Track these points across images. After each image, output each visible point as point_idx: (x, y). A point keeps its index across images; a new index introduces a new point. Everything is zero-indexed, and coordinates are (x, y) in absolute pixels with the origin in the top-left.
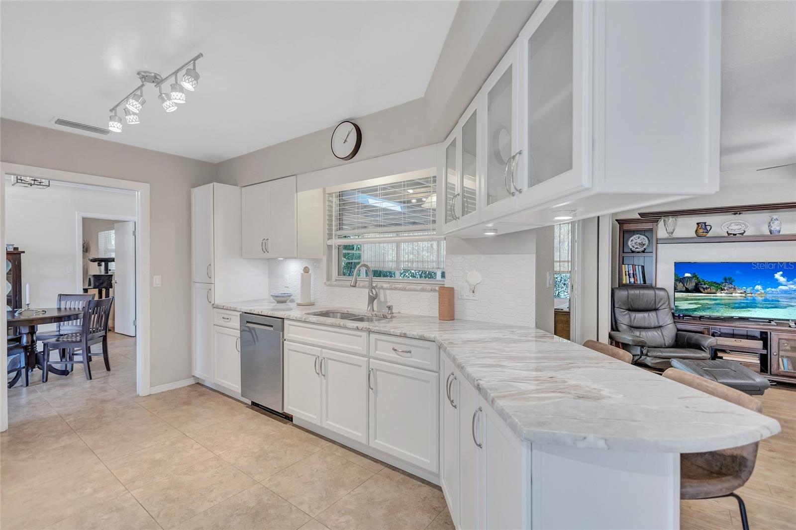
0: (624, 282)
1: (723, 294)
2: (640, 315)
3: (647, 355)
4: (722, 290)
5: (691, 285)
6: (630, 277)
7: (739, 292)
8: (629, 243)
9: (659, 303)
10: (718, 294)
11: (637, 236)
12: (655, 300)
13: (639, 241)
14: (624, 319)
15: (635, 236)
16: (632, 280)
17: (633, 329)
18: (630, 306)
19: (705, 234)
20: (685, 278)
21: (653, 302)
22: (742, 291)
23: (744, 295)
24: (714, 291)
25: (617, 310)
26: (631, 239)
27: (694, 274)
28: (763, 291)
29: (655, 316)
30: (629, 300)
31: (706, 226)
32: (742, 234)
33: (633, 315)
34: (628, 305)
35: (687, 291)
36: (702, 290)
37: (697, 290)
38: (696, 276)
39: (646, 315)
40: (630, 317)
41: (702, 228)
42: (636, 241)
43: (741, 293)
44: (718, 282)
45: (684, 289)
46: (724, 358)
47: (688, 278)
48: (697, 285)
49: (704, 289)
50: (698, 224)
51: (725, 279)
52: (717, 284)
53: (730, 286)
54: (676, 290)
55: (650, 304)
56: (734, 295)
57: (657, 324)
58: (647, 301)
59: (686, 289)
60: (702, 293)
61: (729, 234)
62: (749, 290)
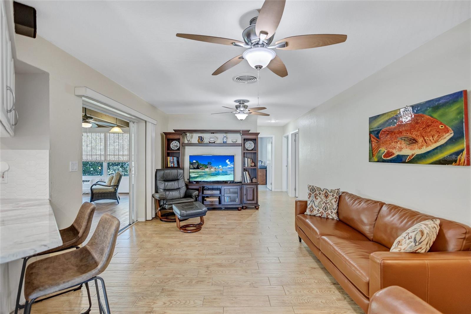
0: (169, 166)
1: (208, 170)
2: (170, 183)
3: (166, 204)
4: (207, 168)
5: (196, 166)
6: (171, 163)
7: (213, 168)
8: (171, 145)
9: (179, 176)
10: (206, 170)
11: (175, 141)
12: (177, 174)
13: (175, 144)
14: (161, 186)
15: (174, 142)
16: (172, 165)
17: (165, 191)
18: (165, 179)
19: (201, 142)
20: (193, 163)
21: (176, 176)
22: (214, 168)
23: (215, 170)
24: (204, 168)
25: (158, 182)
26: (172, 143)
27: (197, 161)
28: (222, 168)
29: (177, 183)
30: (165, 175)
31: (201, 138)
32: (214, 142)
33: (166, 183)
34: (164, 178)
35: (194, 169)
36: (200, 168)
37: (198, 168)
38: (197, 162)
39: (173, 183)
40: (165, 184)
41: (201, 139)
42: (174, 144)
43: (214, 169)
44: (206, 164)
45: (193, 168)
46: (207, 200)
47: (195, 162)
48: (198, 166)
49: (201, 167)
50: (199, 137)
51: (209, 163)
52: (206, 165)
53: (210, 166)
54: (190, 169)
55: (175, 177)
56: (211, 170)
57: (178, 187)
58: (173, 176)
59: (194, 167)
60: (200, 169)
61: (210, 143)
62: (217, 168)
